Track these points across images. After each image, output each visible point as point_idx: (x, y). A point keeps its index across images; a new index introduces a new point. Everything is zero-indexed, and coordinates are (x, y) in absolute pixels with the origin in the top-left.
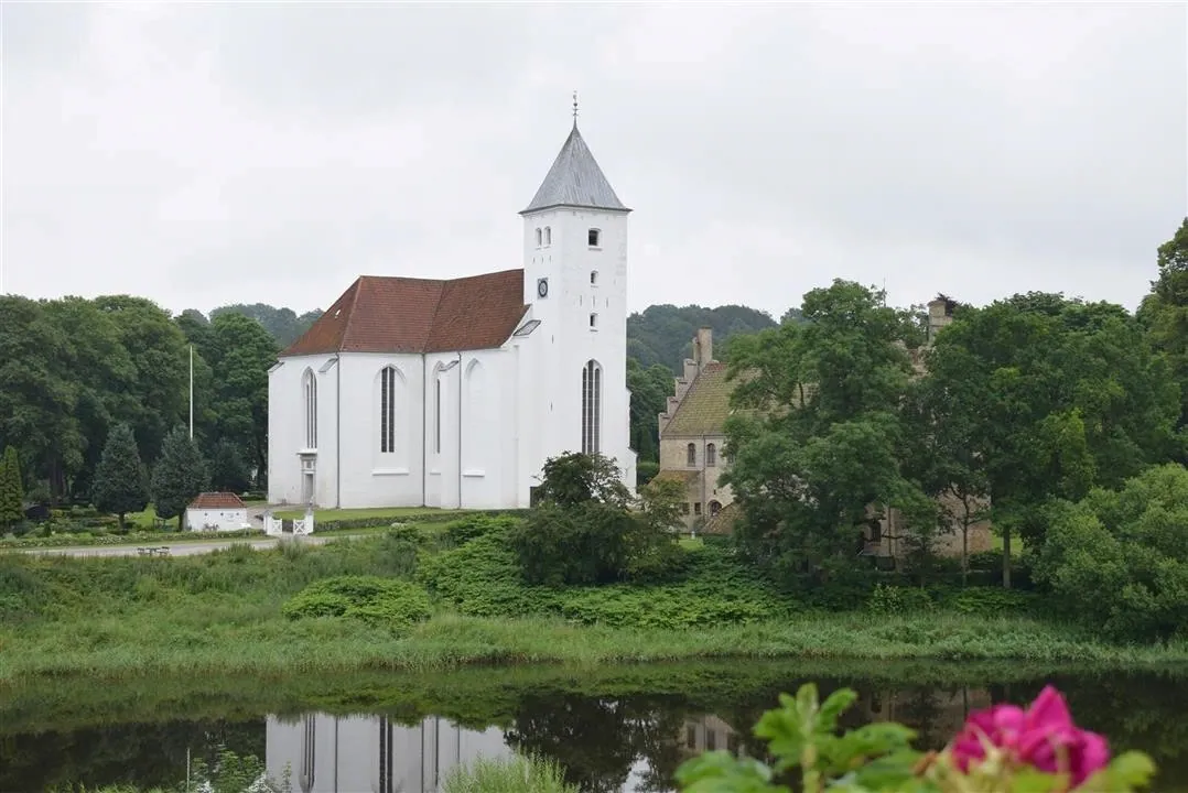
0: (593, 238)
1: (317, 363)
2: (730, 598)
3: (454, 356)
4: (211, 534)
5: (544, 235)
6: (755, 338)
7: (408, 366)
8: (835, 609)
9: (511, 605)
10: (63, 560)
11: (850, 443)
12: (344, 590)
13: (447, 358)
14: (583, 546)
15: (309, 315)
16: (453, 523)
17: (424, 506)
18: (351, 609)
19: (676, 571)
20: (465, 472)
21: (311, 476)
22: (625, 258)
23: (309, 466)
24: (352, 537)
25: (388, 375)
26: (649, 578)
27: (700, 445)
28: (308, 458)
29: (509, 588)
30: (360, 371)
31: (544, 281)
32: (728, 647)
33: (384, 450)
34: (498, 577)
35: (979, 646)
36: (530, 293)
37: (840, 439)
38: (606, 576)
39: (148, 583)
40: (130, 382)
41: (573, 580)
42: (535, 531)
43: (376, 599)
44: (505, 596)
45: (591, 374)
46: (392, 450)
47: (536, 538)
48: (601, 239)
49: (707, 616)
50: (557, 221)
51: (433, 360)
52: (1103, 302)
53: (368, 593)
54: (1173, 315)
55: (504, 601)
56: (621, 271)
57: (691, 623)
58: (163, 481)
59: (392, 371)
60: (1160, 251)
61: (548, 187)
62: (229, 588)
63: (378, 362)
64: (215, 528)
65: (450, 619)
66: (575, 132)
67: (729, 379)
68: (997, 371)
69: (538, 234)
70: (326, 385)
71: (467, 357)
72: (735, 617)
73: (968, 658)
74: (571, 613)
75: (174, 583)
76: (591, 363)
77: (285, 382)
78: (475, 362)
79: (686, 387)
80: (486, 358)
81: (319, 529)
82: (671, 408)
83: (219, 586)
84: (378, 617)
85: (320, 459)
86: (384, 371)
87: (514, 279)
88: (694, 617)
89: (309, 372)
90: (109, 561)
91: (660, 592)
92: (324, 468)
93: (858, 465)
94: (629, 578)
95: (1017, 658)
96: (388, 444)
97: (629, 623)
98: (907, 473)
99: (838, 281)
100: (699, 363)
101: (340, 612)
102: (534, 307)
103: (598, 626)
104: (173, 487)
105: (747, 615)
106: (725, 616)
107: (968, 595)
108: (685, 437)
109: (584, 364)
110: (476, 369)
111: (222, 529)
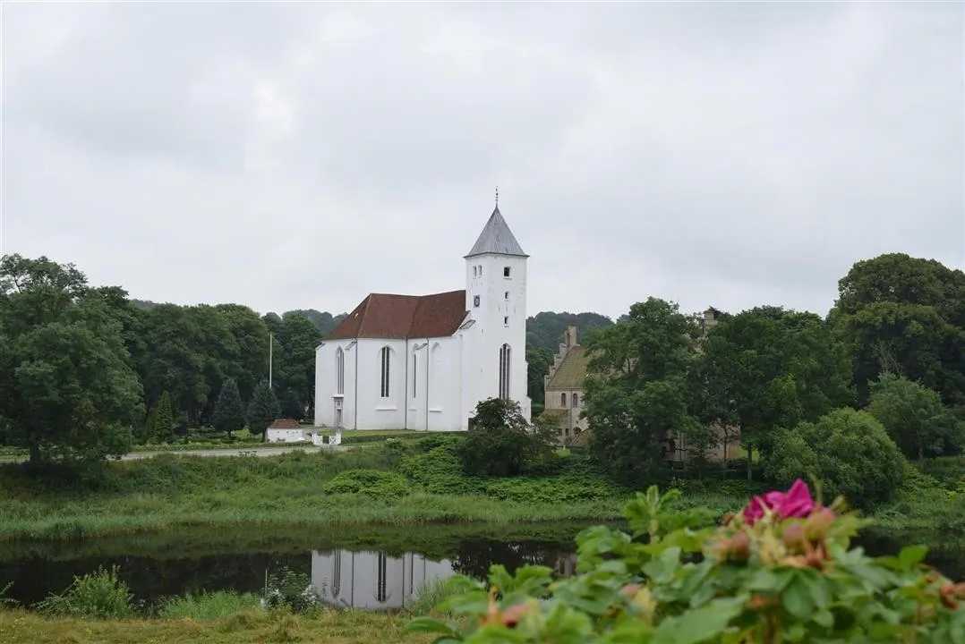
0: (507, 272)
1: (344, 344)
2: (586, 485)
3: (425, 341)
4: (281, 444)
5: (477, 270)
6: (601, 331)
7: (397, 346)
9: (457, 488)
10: (195, 458)
11: (657, 393)
12: (359, 478)
13: (420, 342)
14: (500, 453)
15: (339, 316)
16: (423, 439)
17: (406, 429)
18: (362, 489)
19: (554, 468)
20: (430, 409)
21: (340, 411)
22: (525, 284)
23: (339, 404)
24: (364, 446)
25: (386, 351)
26: (537, 473)
27: (568, 394)
28: (338, 400)
29: (457, 478)
30: (370, 349)
31: (477, 297)
32: (584, 514)
33: (383, 395)
34: (450, 471)
36: (469, 304)
37: (652, 391)
38: (513, 471)
39: (244, 472)
41: (494, 473)
42: (471, 444)
43: (377, 483)
44: (453, 482)
45: (505, 352)
46: (387, 395)
47: (472, 448)
48: (511, 273)
49: (572, 495)
50: (485, 262)
51: (412, 343)
52: (807, 312)
53: (372, 480)
54: (847, 320)
55: (453, 485)
56: (524, 291)
57: (563, 499)
58: (254, 412)
59: (388, 349)
60: (840, 282)
61: (480, 242)
62: (291, 475)
63: (378, 344)
64: (284, 440)
65: (421, 495)
66: (497, 210)
67: (586, 356)
68: (744, 352)
69: (473, 270)
70: (349, 357)
71: (432, 341)
72: (589, 496)
74: (492, 493)
75: (259, 473)
76: (505, 346)
77: (325, 355)
78: (437, 344)
79: (561, 360)
80: (443, 342)
81: (344, 442)
82: (552, 372)
83: (285, 474)
84: (378, 494)
85: (345, 400)
86: (384, 349)
87: (460, 296)
88: (564, 496)
89: (340, 349)
90: (222, 459)
91: (545, 481)
92: (348, 406)
93: (662, 407)
94: (527, 472)
96: (385, 392)
97: (526, 499)
98: (690, 412)
99: (650, 298)
100: (568, 346)
101: (356, 491)
102: (472, 312)
103: (508, 501)
104: (259, 415)
105: (596, 495)
106: (583, 496)
107: (726, 485)
108: (560, 389)
109: (501, 346)
110: (437, 349)
111: (287, 441)
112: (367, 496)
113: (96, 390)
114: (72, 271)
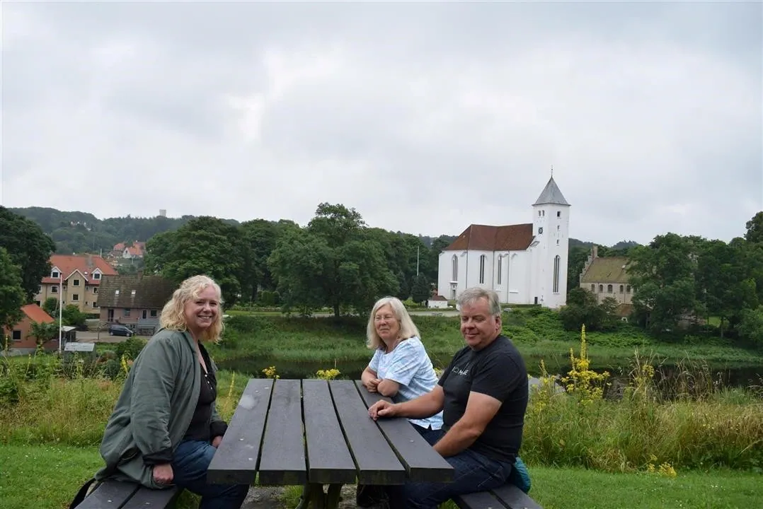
0: (559, 214)
1: (459, 253)
2: (635, 338)
3: (507, 252)
4: (437, 309)
5: (541, 213)
7: (489, 255)
8: (669, 343)
9: (564, 337)
11: (681, 287)
13: (503, 253)
18: (514, 337)
19: (613, 328)
20: (509, 291)
21: (454, 291)
22: (568, 221)
23: (454, 287)
25: (483, 257)
26: (606, 330)
27: (597, 285)
28: (454, 284)
29: (563, 332)
30: (474, 255)
31: (541, 228)
33: (480, 282)
34: (556, 328)
35: (727, 356)
36: (535, 232)
37: (677, 286)
42: (570, 313)
43: (520, 333)
44: (561, 334)
45: (557, 259)
46: (483, 283)
47: (572, 315)
48: (561, 215)
49: (629, 344)
50: (547, 209)
51: (497, 253)
53: (517, 331)
55: (561, 336)
56: (568, 225)
57: (625, 346)
60: (747, 224)
61: (543, 196)
63: (480, 253)
64: (438, 307)
66: (552, 178)
68: (724, 265)
69: (539, 213)
70: (461, 262)
71: (512, 253)
72: (638, 344)
73: (724, 361)
75: (451, 326)
76: (557, 256)
77: (445, 259)
78: (515, 254)
79: (589, 265)
80: (520, 254)
82: (584, 272)
84: (525, 340)
85: (457, 285)
86: (481, 256)
87: (528, 228)
88: (626, 344)
89: (456, 257)
91: (611, 335)
93: (683, 295)
94: (599, 330)
95: (740, 361)
96: (482, 281)
97: (605, 345)
99: (669, 233)
100: (593, 257)
102: (537, 237)
103: (595, 345)
104: (419, 292)
105: (643, 343)
106: (635, 344)
107: (713, 340)
108: (590, 282)
109: (555, 257)
110: (515, 256)
111: (440, 308)
112: (519, 341)
113: (376, 279)
114: (354, 212)
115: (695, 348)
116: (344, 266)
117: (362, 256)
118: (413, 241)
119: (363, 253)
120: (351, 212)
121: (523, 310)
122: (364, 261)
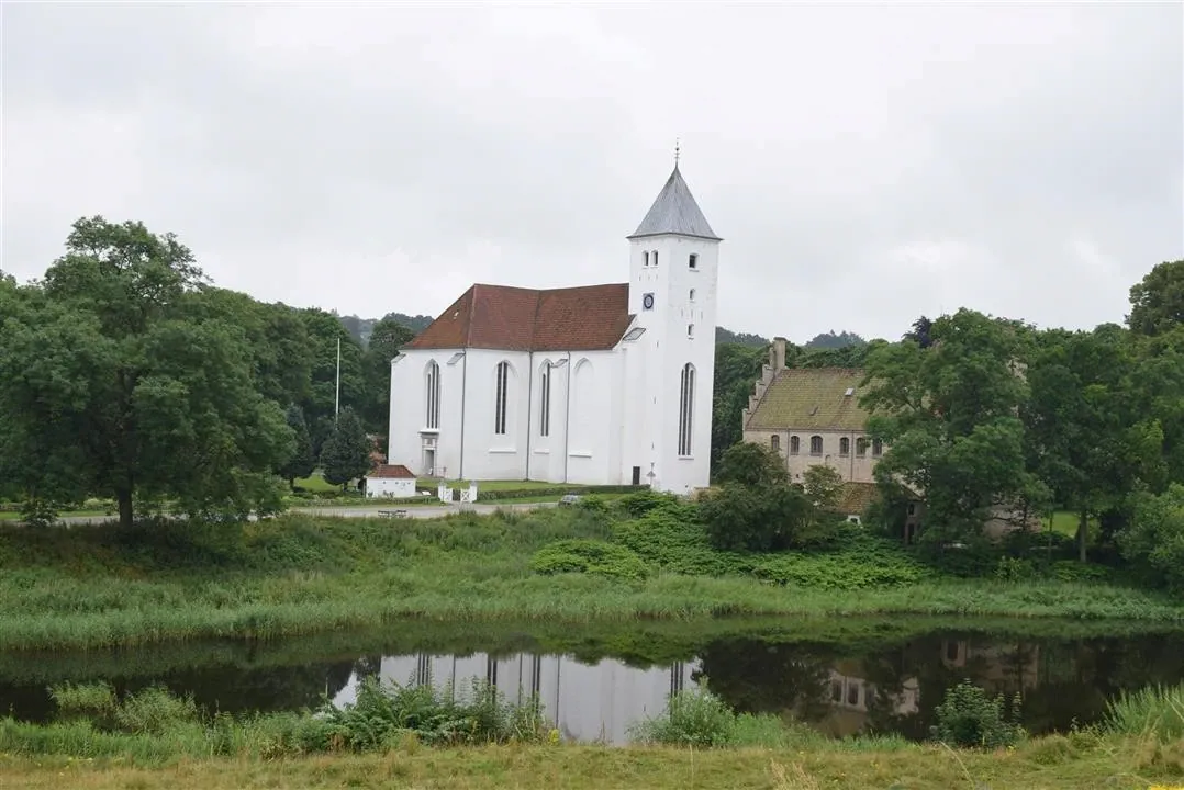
0: (692, 262)
1: (443, 357)
2: (880, 565)
3: (564, 355)
4: (388, 500)
5: (651, 258)
7: (518, 360)
8: (964, 576)
9: (711, 567)
11: (992, 442)
12: (577, 551)
13: (555, 357)
14: (759, 520)
16: (625, 496)
17: (527, 480)
18: (591, 568)
20: (569, 453)
21: (432, 452)
22: (716, 279)
23: (430, 443)
24: (523, 508)
25: (503, 368)
26: (813, 548)
27: (784, 438)
28: (430, 437)
29: (709, 554)
30: (482, 362)
32: (903, 605)
33: (497, 432)
34: (693, 543)
35: (1099, 607)
36: (635, 305)
37: (981, 439)
38: (779, 545)
40: (271, 366)
41: (755, 547)
42: (727, 506)
43: (606, 558)
44: (704, 559)
45: (688, 373)
46: (503, 432)
47: (730, 512)
48: (698, 262)
49: (870, 580)
50: (665, 247)
51: (540, 358)
52: (1062, 328)
53: (597, 554)
54: (1148, 343)
55: (705, 563)
56: (713, 288)
57: (860, 585)
59: (506, 365)
60: (1132, 291)
61: (654, 215)
62: (474, 547)
63: (497, 357)
64: (391, 494)
65: (674, 577)
66: (676, 175)
67: (863, 385)
68: (1090, 387)
69: (644, 257)
71: (576, 356)
72: (891, 581)
73: (1093, 617)
74: (763, 575)
75: (430, 542)
76: (687, 366)
77: (408, 372)
78: (584, 360)
79: (764, 388)
80: (597, 359)
81: (481, 498)
82: (752, 404)
83: (465, 545)
84: (617, 575)
85: (440, 438)
86: (500, 365)
87: (622, 291)
88: (861, 580)
89: (435, 367)
91: (825, 560)
92: (446, 447)
93: (998, 460)
94: (795, 546)
95: (1129, 618)
96: (501, 427)
97: (813, 584)
98: (1029, 469)
100: (775, 369)
101: (583, 569)
102: (638, 317)
103: (791, 586)
104: (343, 458)
105: (901, 579)
106: (882, 579)
107: (1063, 567)
108: (768, 430)
109: (683, 367)
110: (585, 366)
111: (398, 495)
112: (600, 578)
113: (234, 420)
114: (173, 245)
115: (1024, 589)
116: (148, 386)
117: (196, 361)
118: (322, 325)
119: (200, 354)
120: (163, 242)
121: (607, 501)
122: (201, 373)
